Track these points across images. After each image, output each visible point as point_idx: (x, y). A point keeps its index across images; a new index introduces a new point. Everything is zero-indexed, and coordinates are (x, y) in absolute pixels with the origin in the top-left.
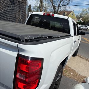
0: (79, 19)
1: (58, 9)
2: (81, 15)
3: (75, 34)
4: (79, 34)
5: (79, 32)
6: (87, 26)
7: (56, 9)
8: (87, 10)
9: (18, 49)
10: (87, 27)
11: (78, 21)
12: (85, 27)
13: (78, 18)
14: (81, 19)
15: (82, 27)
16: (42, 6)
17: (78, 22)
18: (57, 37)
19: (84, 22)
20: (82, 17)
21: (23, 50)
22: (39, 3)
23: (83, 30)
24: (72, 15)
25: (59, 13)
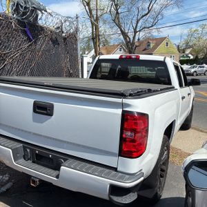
0: (184, 52)
1: (134, 38)
2: (187, 43)
3: (181, 85)
4: (187, 84)
5: (188, 81)
6: (204, 65)
7: (129, 38)
8: (200, 29)
9: (123, 105)
10: (205, 68)
11: (183, 56)
12: (201, 67)
13: (181, 50)
14: (188, 51)
15: (193, 70)
16: (99, 35)
17: (181, 58)
18: (157, 91)
19: (197, 57)
20: (190, 47)
21: (128, 105)
22: (91, 29)
23: (197, 75)
24: (167, 45)
25: (137, 46)
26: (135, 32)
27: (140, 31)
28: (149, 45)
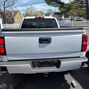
2: (27, 13)
24: (20, 14)
25: (6, 15)
26: (5, 8)
27: (6, 7)
28: (11, 14)
